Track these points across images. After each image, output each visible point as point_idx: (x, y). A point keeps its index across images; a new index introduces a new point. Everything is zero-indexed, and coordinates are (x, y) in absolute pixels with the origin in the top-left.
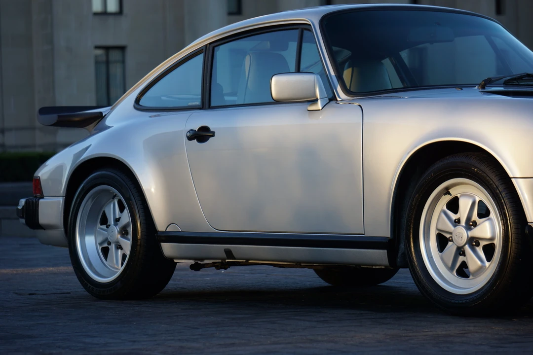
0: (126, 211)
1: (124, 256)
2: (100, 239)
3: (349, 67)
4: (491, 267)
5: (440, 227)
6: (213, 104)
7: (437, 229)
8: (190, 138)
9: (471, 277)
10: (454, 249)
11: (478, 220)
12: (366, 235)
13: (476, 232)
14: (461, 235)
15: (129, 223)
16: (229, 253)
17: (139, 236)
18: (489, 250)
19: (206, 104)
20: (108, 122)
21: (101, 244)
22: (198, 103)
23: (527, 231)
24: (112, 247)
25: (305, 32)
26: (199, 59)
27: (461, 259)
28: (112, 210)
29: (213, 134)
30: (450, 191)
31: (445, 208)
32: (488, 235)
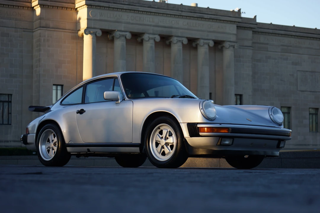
0: (56, 138)
1: (54, 152)
2: (47, 147)
3: (130, 94)
4: (172, 152)
5: (157, 140)
6: (85, 103)
7: (156, 140)
8: (77, 113)
9: (166, 156)
10: (161, 146)
11: (169, 137)
12: (133, 143)
13: (168, 141)
14: (163, 142)
15: (56, 141)
16: (88, 150)
17: (60, 145)
18: (172, 147)
19: (83, 102)
20: (51, 109)
21: (47, 148)
22: (80, 102)
23: (184, 140)
24: (51, 149)
25: (116, 79)
26: (82, 89)
27: (163, 150)
28: (51, 137)
29: (85, 111)
30: (160, 128)
31: (158, 134)
32: (172, 142)
